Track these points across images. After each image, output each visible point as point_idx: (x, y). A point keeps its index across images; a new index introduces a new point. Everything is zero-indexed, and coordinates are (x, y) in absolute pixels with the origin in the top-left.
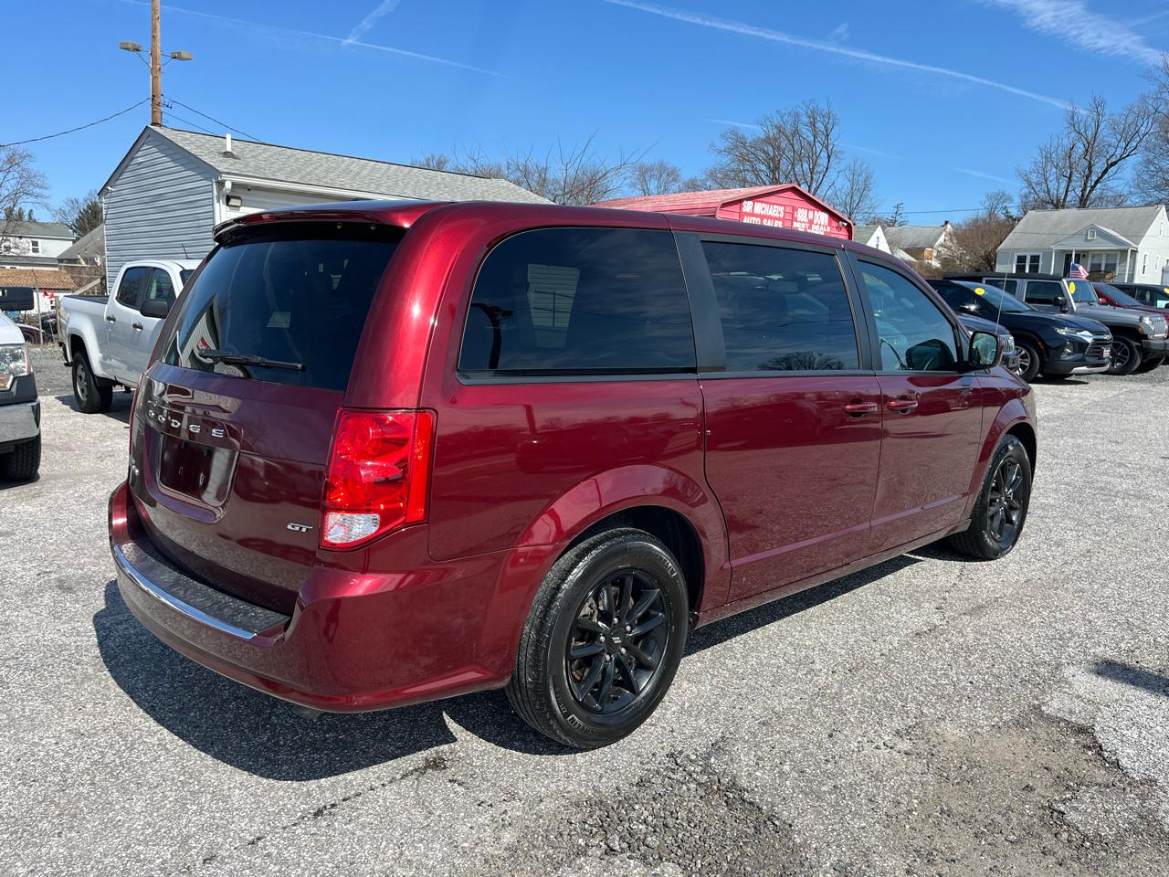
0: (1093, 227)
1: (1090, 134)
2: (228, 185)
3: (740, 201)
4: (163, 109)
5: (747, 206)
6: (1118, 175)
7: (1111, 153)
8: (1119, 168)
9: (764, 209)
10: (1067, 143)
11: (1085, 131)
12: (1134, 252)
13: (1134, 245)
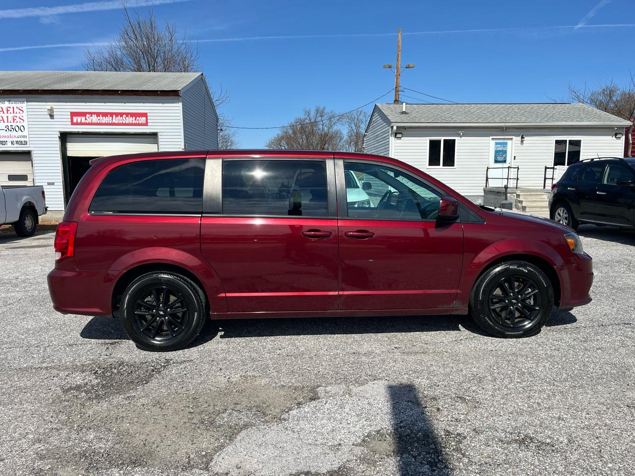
2: (395, 128)
4: (400, 93)
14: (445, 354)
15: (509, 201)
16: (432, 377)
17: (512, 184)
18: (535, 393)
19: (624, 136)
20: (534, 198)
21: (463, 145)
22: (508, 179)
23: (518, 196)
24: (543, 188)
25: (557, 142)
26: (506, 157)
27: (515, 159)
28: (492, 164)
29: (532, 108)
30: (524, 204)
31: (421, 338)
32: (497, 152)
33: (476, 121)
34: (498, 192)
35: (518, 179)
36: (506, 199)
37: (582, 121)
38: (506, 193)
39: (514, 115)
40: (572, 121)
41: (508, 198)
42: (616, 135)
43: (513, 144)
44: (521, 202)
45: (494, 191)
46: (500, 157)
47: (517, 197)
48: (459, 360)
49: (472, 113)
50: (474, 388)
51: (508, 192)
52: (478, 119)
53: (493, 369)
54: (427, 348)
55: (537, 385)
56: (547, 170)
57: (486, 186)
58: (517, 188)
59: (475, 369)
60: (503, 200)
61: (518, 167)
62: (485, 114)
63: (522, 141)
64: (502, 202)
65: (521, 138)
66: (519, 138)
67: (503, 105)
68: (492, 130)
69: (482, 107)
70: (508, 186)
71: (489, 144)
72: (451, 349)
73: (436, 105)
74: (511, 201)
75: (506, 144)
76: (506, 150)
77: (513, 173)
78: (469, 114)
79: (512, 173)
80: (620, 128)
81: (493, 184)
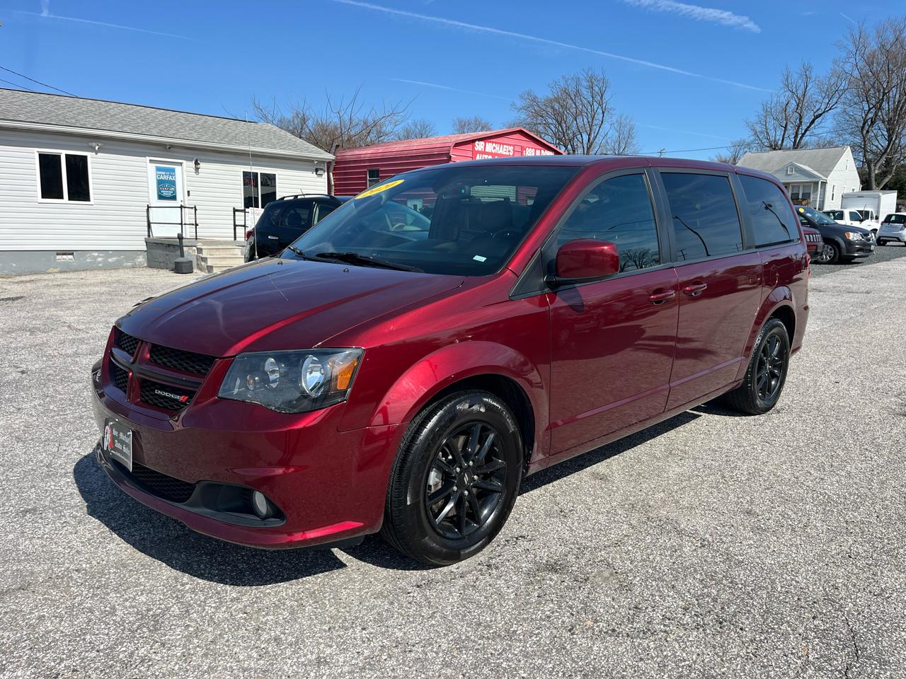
0: (792, 165)
1: (800, 93)
3: (473, 141)
5: (479, 146)
6: (823, 124)
7: (817, 108)
8: (823, 119)
9: (494, 148)
10: (783, 100)
11: (796, 91)
12: (824, 184)
13: (825, 178)
14: (75, 575)
15: (187, 257)
16: (40, 655)
17: (189, 232)
18: (267, 614)
19: (326, 173)
20: (222, 254)
21: (99, 166)
22: (181, 224)
23: (200, 250)
24: (233, 239)
25: (246, 174)
26: (175, 192)
27: (189, 195)
28: (154, 201)
29: (205, 122)
30: (210, 263)
31: (17, 550)
32: (160, 183)
33: (119, 128)
34: (169, 245)
35: (196, 225)
36: (182, 255)
37: (275, 148)
38: (181, 247)
39: (181, 128)
40: (262, 146)
41: (186, 254)
42: (317, 170)
43: (183, 172)
44: (205, 260)
45: (163, 244)
46: (166, 191)
47: (198, 253)
48: (106, 586)
49: (112, 116)
50: (142, 652)
51: (184, 245)
52: (124, 126)
53: (183, 585)
54: (32, 573)
55: (269, 594)
56: (236, 213)
57: (149, 236)
58: (196, 239)
59: (143, 598)
60: (177, 256)
61: (195, 208)
62: (134, 119)
63: (197, 169)
64: (176, 261)
65: (195, 164)
66: (192, 164)
67: (162, 111)
68: (148, 146)
69: (129, 109)
70: (184, 236)
71: (146, 169)
72: (88, 561)
73: (47, 96)
74: (190, 258)
75: (173, 170)
76: (174, 181)
77: (189, 216)
78: (107, 117)
79: (187, 217)
80: (321, 162)
81: (159, 232)
